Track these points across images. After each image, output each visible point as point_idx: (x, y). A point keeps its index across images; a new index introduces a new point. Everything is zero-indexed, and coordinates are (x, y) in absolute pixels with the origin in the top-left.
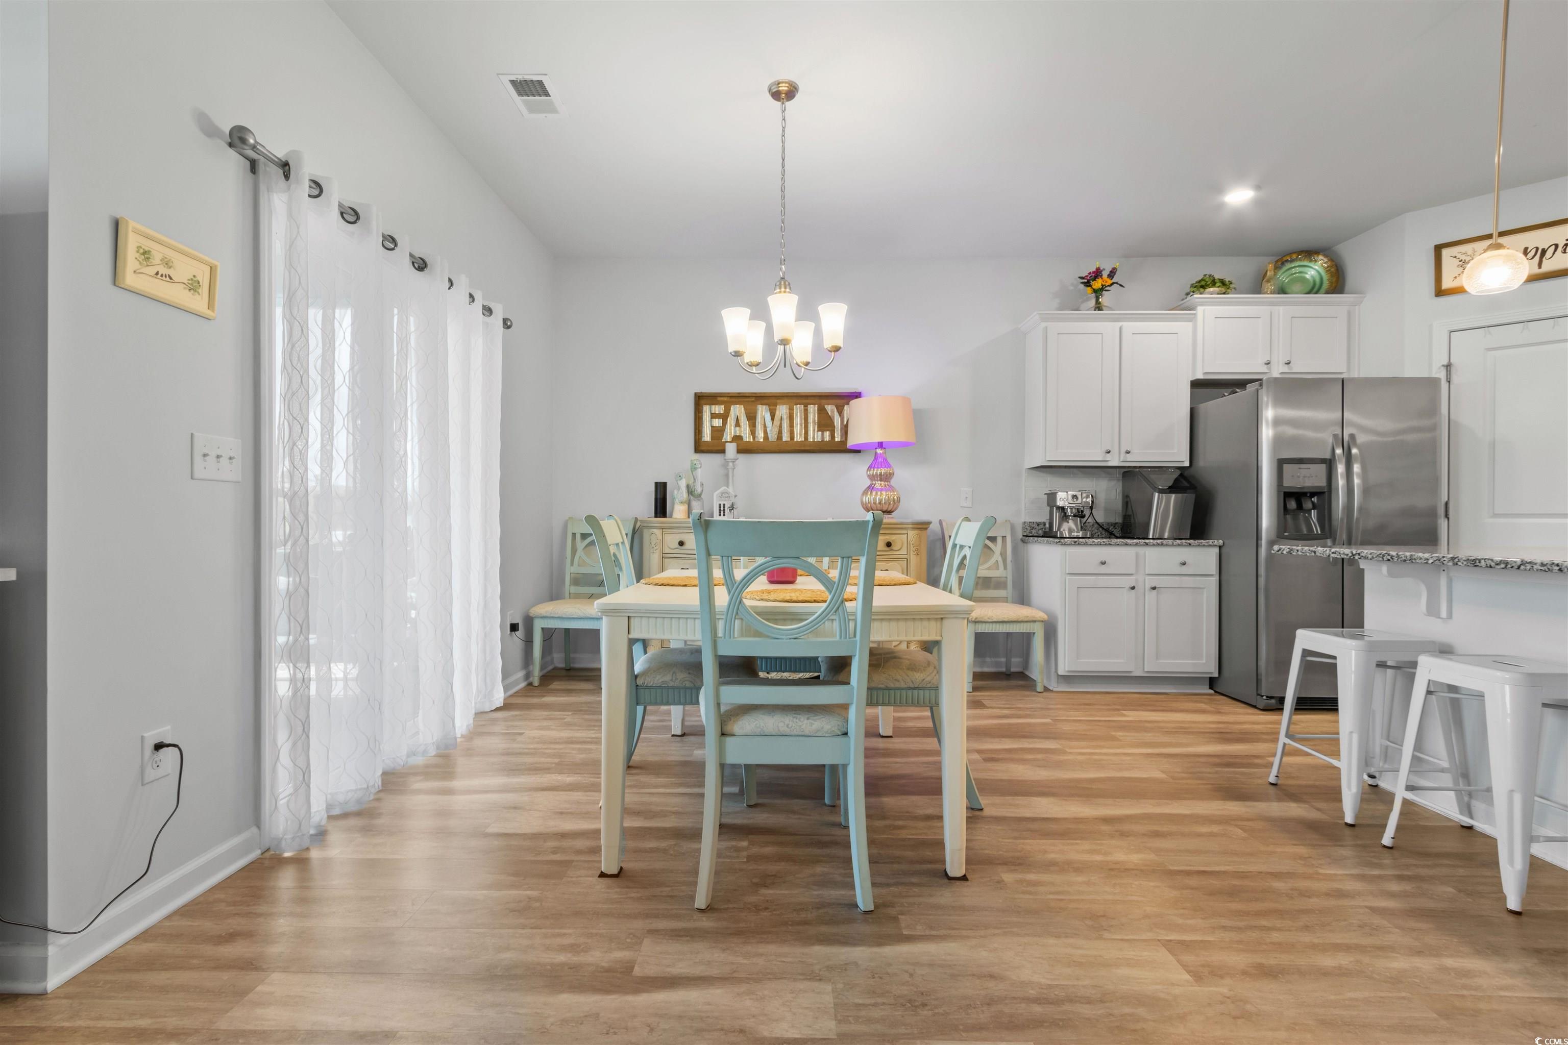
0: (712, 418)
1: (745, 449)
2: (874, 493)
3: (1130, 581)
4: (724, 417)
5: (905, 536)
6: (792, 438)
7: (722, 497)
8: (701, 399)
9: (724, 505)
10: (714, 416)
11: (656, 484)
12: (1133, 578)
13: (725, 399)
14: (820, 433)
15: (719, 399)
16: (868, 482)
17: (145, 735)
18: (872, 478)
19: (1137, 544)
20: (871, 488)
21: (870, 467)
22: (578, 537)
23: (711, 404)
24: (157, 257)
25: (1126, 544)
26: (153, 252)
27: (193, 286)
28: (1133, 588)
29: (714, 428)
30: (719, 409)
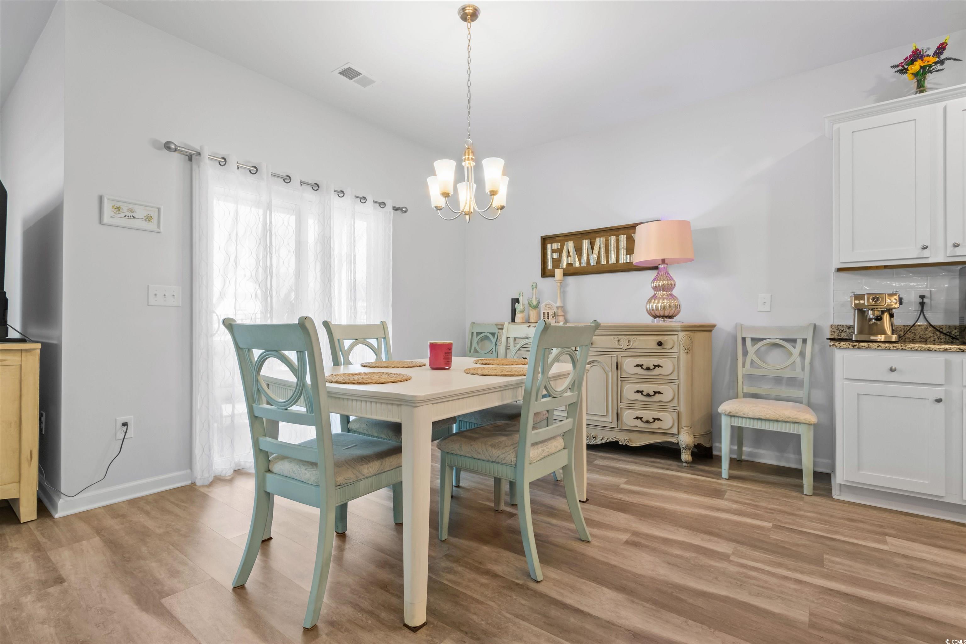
0: (552, 252)
1: (571, 272)
2: (656, 301)
3: (939, 392)
4: (560, 251)
5: (676, 337)
6: (608, 262)
7: (546, 307)
8: (545, 240)
9: (548, 313)
10: (553, 251)
11: (512, 299)
12: (943, 389)
13: (560, 238)
14: (628, 256)
15: (557, 238)
16: (652, 293)
17: (117, 418)
18: (655, 288)
19: (945, 350)
20: (654, 297)
21: (654, 280)
22: (475, 334)
23: (551, 243)
24: (125, 208)
25: (929, 350)
26: (121, 207)
27: (148, 219)
28: (939, 401)
29: (554, 260)
30: (555, 246)
